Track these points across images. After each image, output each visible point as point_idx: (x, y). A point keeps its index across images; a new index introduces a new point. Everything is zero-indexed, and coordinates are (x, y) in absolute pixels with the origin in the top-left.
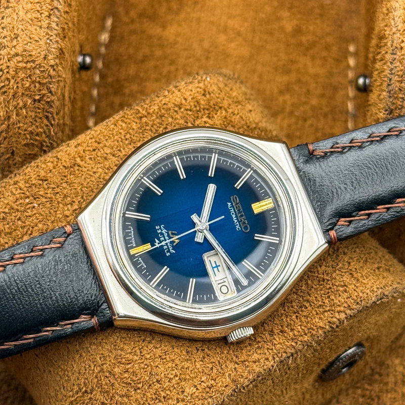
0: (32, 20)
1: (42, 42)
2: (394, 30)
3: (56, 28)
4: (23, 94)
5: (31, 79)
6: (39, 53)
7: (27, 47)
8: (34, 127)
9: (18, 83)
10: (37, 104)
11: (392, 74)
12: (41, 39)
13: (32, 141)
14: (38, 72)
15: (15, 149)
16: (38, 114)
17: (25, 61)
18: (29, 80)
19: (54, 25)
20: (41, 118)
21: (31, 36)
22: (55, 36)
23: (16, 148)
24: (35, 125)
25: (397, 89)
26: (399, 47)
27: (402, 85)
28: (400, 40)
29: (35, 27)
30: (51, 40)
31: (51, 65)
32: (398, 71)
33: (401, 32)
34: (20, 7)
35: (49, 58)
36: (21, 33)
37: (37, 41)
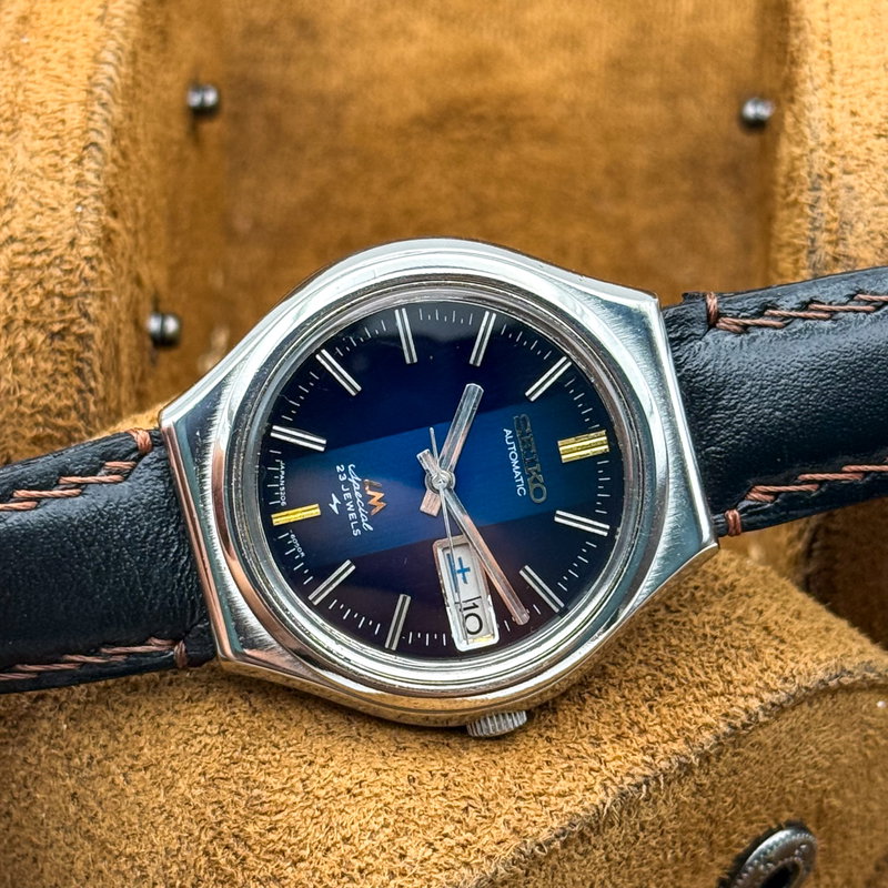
0: (42, 169)
1: (65, 212)
2: (812, 143)
3: (95, 181)
4: (27, 322)
5: (44, 289)
6: (60, 233)
7: (34, 223)
8: (52, 396)
9: (15, 299)
10: (58, 344)
11: (816, 229)
12: (63, 206)
13: (49, 431)
14: (57, 272)
15: (12, 452)
16: (61, 367)
17: (31, 250)
18: (39, 291)
19: (90, 177)
20: (66, 375)
21: (43, 200)
22: (92, 200)
23: (16, 450)
24: (54, 391)
25: (828, 258)
26: (826, 175)
27: (837, 250)
28: (827, 162)
29: (51, 183)
30: (84, 206)
31: (86, 258)
32: (828, 222)
33: (826, 148)
34: (19, 147)
35: (82, 243)
36: (22, 196)
37: (53, 209)
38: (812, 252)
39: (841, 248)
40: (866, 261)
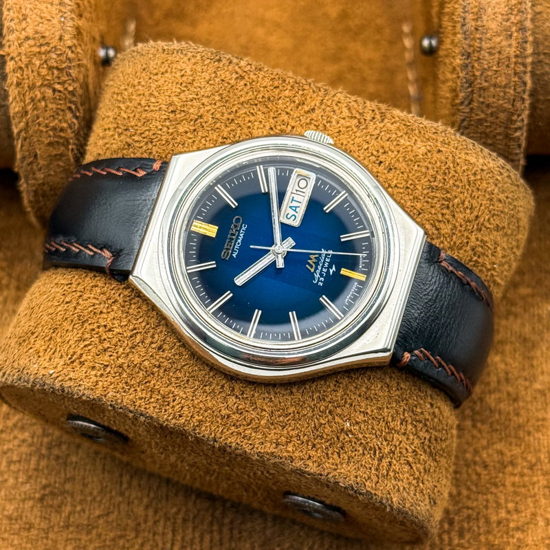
1: (55, 21)
3: (70, 2)
5: (47, 65)
6: (53, 34)
7: (39, 28)
8: (56, 121)
10: (58, 95)
11: (466, 12)
12: (53, 18)
13: (56, 139)
14: (54, 56)
15: (37, 150)
16: (60, 107)
17: (38, 44)
18: (45, 66)
20: (63, 110)
21: (42, 15)
22: (69, 13)
24: (57, 119)
25: (473, 29)
29: (45, 5)
30: (65, 18)
31: (69, 47)
32: (472, 8)
35: (65, 38)
36: (31, 13)
37: (49, 20)
38: (463, 25)
39: (479, 23)
40: (492, 29)
